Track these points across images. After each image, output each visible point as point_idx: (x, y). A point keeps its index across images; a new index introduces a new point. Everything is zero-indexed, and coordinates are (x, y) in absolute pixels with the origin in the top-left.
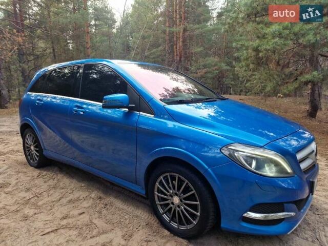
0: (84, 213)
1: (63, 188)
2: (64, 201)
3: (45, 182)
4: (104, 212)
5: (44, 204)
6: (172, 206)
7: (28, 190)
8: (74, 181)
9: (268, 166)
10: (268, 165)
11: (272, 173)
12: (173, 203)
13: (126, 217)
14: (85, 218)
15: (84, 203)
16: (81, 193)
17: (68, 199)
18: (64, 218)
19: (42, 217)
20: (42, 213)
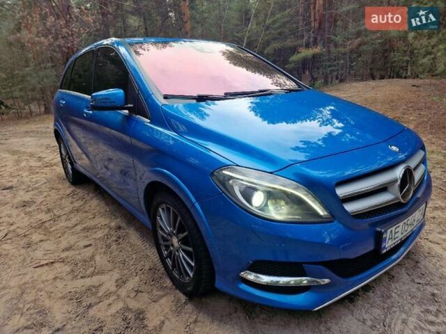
0: (90, 245)
1: (86, 212)
2: (79, 228)
3: (72, 203)
4: (114, 246)
5: (56, 230)
6: (172, 248)
7: (49, 211)
8: (102, 204)
9: (273, 204)
10: (274, 201)
11: (280, 214)
12: (173, 245)
13: (134, 256)
14: (88, 252)
15: (99, 232)
16: (103, 219)
17: (84, 225)
18: (67, 249)
19: (47, 245)
20: (48, 242)
